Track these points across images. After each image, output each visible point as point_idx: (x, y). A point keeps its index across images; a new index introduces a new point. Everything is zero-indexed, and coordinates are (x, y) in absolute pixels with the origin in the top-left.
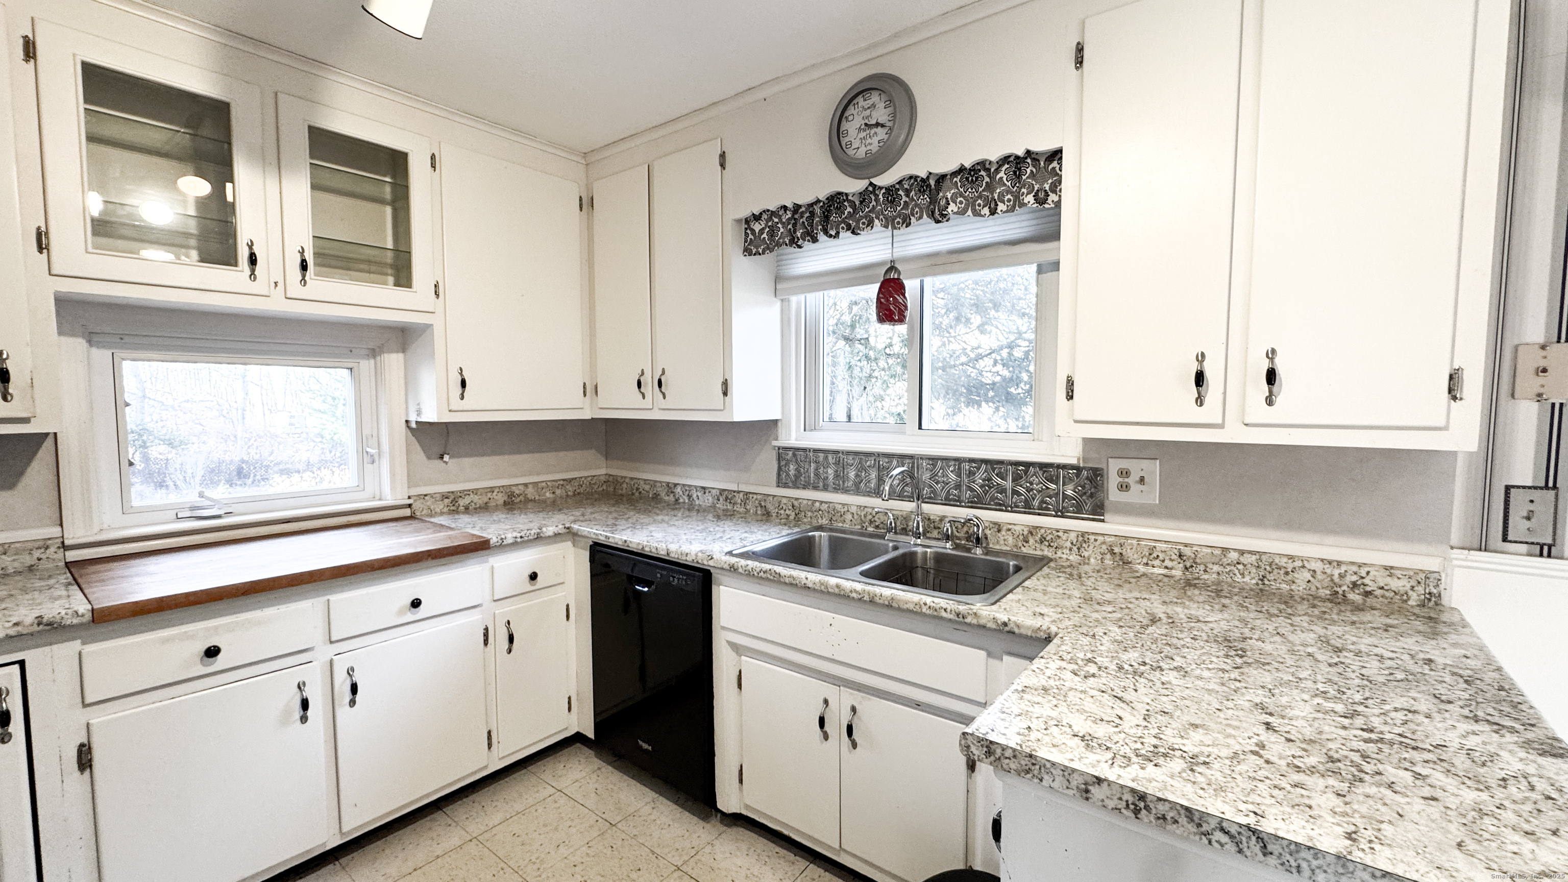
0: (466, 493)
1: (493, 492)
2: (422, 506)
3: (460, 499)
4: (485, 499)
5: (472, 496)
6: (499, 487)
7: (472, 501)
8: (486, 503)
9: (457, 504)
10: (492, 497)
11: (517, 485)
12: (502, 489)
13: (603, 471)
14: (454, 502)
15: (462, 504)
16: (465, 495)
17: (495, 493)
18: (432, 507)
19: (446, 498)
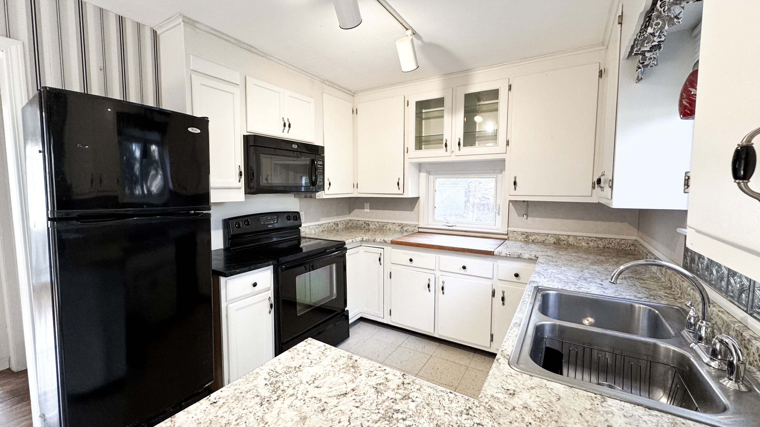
0: (534, 234)
1: (548, 236)
2: (512, 236)
3: (530, 236)
4: (544, 239)
5: (536, 236)
6: (552, 234)
7: (536, 239)
8: (544, 241)
9: (528, 238)
10: (547, 238)
11: (563, 235)
12: (553, 236)
13: (634, 238)
14: (527, 237)
15: (531, 239)
16: (533, 235)
17: (549, 237)
18: (517, 237)
19: (524, 234)
